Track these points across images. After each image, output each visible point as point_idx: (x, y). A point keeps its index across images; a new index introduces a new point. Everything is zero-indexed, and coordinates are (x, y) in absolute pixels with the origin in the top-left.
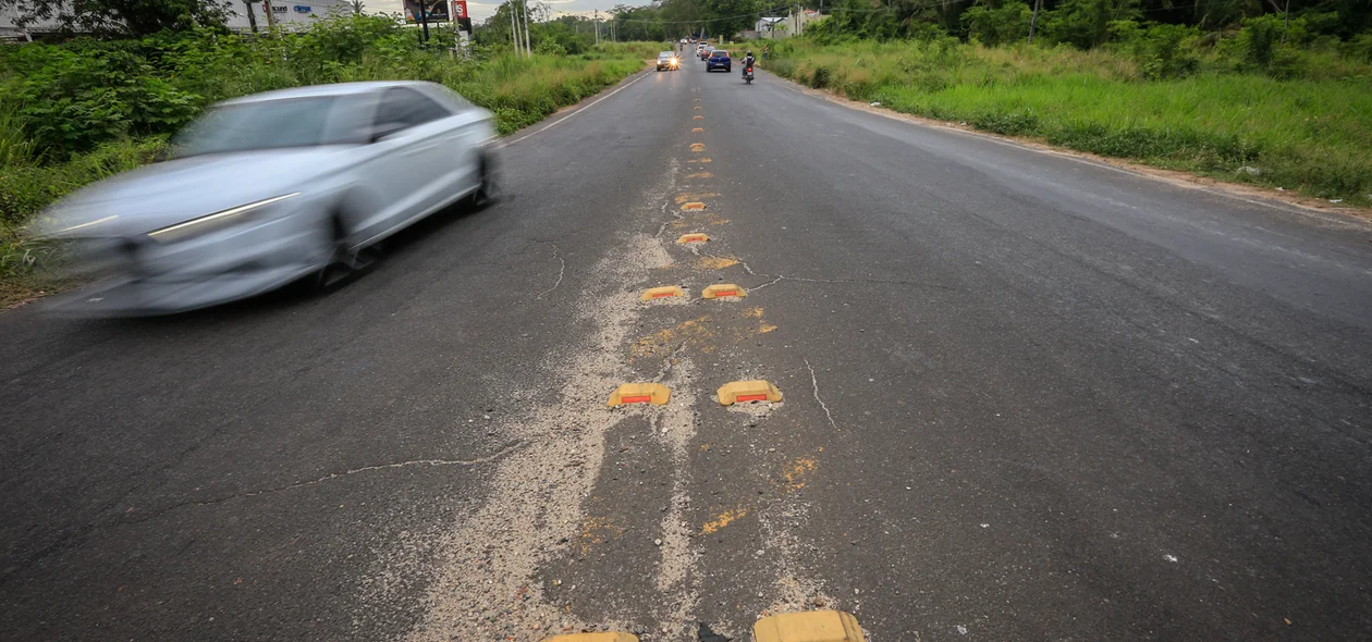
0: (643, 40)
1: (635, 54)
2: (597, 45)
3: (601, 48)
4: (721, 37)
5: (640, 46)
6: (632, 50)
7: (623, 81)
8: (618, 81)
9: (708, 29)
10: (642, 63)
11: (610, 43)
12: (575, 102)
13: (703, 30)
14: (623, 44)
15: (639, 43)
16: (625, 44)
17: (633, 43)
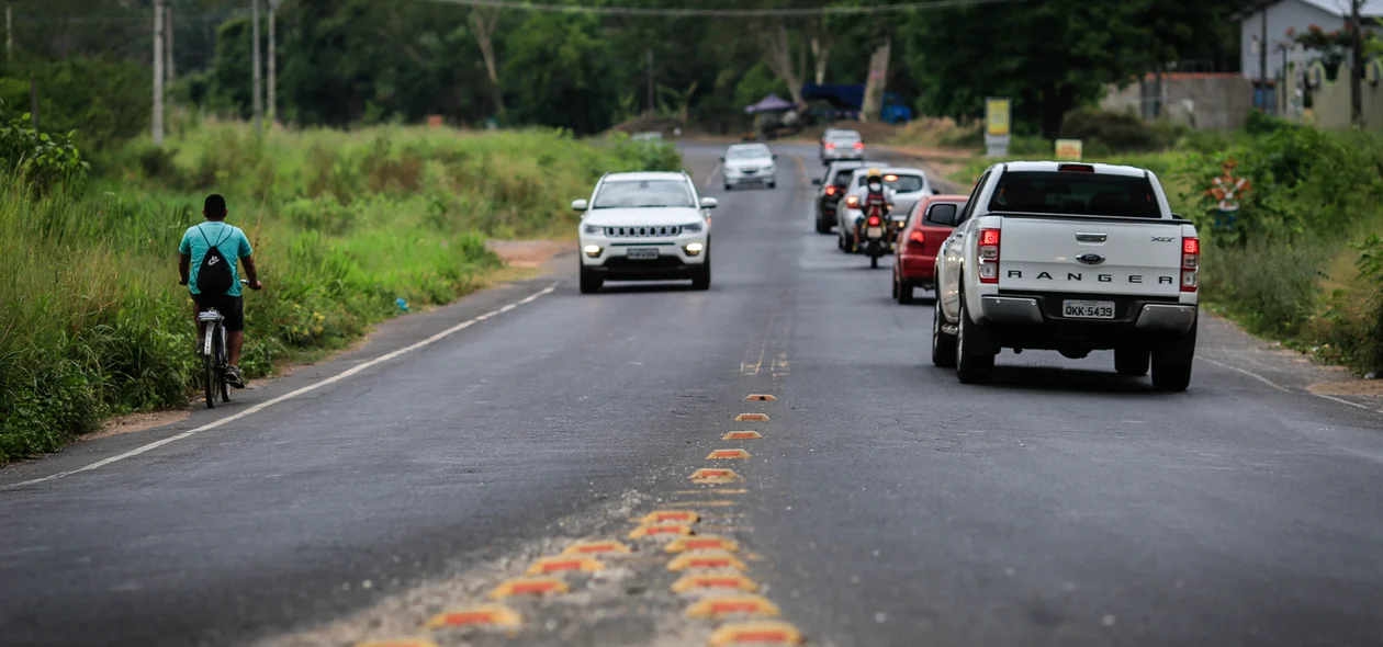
0: (470, 115)
1: (420, 203)
2: (155, 139)
3: (188, 158)
4: (998, 114)
5: (452, 158)
6: (401, 177)
7: (375, 332)
8: (350, 332)
9: (914, 60)
10: (473, 253)
11: (242, 131)
12: (170, 399)
13: (880, 63)
14: (328, 137)
15: (437, 134)
16: (352, 144)
17: (401, 137)
